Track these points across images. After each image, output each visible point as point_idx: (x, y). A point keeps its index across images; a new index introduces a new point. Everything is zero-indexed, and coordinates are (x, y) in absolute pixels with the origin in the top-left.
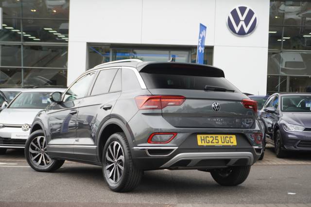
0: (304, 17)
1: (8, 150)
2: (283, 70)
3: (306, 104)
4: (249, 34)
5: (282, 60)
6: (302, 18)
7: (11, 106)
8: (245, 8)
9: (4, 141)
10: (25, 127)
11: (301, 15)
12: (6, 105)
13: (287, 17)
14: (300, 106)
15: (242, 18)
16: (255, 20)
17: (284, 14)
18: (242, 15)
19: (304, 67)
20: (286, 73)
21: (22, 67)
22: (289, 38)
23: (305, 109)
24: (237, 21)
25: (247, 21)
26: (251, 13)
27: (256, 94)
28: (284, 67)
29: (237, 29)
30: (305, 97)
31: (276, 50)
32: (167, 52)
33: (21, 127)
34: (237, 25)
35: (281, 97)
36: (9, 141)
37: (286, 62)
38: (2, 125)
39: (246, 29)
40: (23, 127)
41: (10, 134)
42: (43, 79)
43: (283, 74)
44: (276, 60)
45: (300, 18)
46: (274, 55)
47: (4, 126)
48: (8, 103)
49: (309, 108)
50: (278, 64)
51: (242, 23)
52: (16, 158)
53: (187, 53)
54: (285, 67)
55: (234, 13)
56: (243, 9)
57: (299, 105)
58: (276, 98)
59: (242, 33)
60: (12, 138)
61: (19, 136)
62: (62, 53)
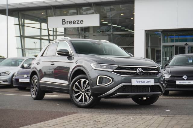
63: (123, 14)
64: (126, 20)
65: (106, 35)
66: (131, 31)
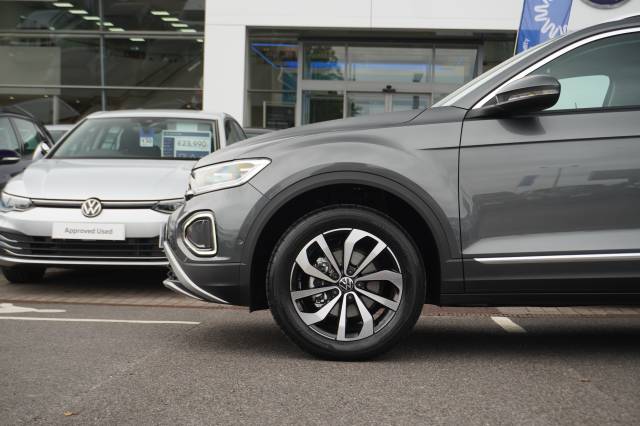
1: (48, 271)
7: (56, 154)
9: (32, 245)
10: (91, 205)
12: (44, 152)
21: (103, 87)
33: (79, 207)
36: (49, 246)
38: (27, 201)
40: (84, 205)
41: (50, 225)
47: (34, 205)
48: (50, 147)
52: (68, 292)
60: (54, 237)
61: (75, 231)
62: (191, 63)
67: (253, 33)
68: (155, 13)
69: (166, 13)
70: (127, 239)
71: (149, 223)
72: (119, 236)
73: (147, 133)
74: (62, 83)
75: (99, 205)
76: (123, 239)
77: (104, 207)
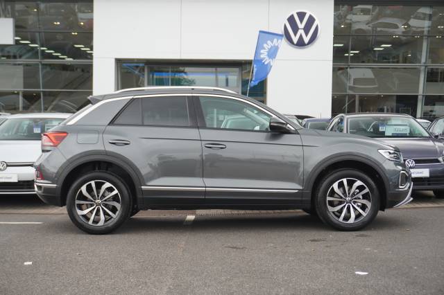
0: (375, 27)
2: (351, 88)
3: (380, 128)
4: (309, 45)
5: (350, 76)
6: (373, 27)
8: (304, 14)
10: (1, 165)
11: (371, 25)
13: (356, 27)
14: (372, 130)
15: (301, 26)
16: (317, 29)
17: (350, 24)
18: (301, 22)
19: (375, 84)
20: (355, 92)
21: (42, 90)
22: (357, 52)
23: (377, 133)
24: (295, 29)
25: (307, 30)
26: (311, 20)
27: (317, 117)
28: (352, 85)
29: (295, 40)
30: (378, 119)
31: (342, 65)
32: (213, 69)
34: (295, 35)
35: (348, 119)
37: (355, 79)
39: (306, 40)
42: (67, 104)
43: (351, 92)
44: (343, 77)
45: (370, 28)
46: (340, 72)
49: (384, 132)
50: (345, 81)
51: (301, 32)
53: (237, 70)
54: (354, 84)
55: (291, 19)
56: (301, 15)
57: (370, 129)
58: (342, 120)
59: (301, 44)
63: (59, 23)
64: (58, 36)
65: (19, 64)
66: (64, 59)
67: (119, 62)
68: (76, 46)
69: (83, 46)
70: (19, 181)
71: (29, 173)
72: (15, 180)
73: (37, 126)
74: (24, 88)
75: (5, 165)
76: (17, 181)
77: (7, 166)
